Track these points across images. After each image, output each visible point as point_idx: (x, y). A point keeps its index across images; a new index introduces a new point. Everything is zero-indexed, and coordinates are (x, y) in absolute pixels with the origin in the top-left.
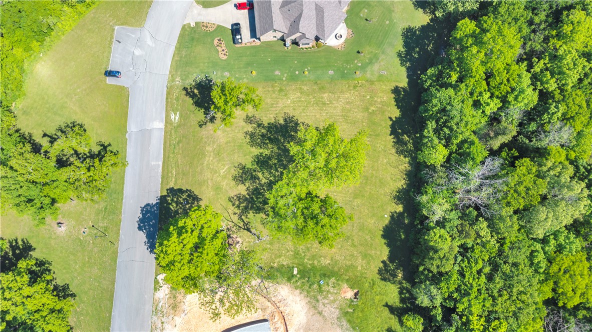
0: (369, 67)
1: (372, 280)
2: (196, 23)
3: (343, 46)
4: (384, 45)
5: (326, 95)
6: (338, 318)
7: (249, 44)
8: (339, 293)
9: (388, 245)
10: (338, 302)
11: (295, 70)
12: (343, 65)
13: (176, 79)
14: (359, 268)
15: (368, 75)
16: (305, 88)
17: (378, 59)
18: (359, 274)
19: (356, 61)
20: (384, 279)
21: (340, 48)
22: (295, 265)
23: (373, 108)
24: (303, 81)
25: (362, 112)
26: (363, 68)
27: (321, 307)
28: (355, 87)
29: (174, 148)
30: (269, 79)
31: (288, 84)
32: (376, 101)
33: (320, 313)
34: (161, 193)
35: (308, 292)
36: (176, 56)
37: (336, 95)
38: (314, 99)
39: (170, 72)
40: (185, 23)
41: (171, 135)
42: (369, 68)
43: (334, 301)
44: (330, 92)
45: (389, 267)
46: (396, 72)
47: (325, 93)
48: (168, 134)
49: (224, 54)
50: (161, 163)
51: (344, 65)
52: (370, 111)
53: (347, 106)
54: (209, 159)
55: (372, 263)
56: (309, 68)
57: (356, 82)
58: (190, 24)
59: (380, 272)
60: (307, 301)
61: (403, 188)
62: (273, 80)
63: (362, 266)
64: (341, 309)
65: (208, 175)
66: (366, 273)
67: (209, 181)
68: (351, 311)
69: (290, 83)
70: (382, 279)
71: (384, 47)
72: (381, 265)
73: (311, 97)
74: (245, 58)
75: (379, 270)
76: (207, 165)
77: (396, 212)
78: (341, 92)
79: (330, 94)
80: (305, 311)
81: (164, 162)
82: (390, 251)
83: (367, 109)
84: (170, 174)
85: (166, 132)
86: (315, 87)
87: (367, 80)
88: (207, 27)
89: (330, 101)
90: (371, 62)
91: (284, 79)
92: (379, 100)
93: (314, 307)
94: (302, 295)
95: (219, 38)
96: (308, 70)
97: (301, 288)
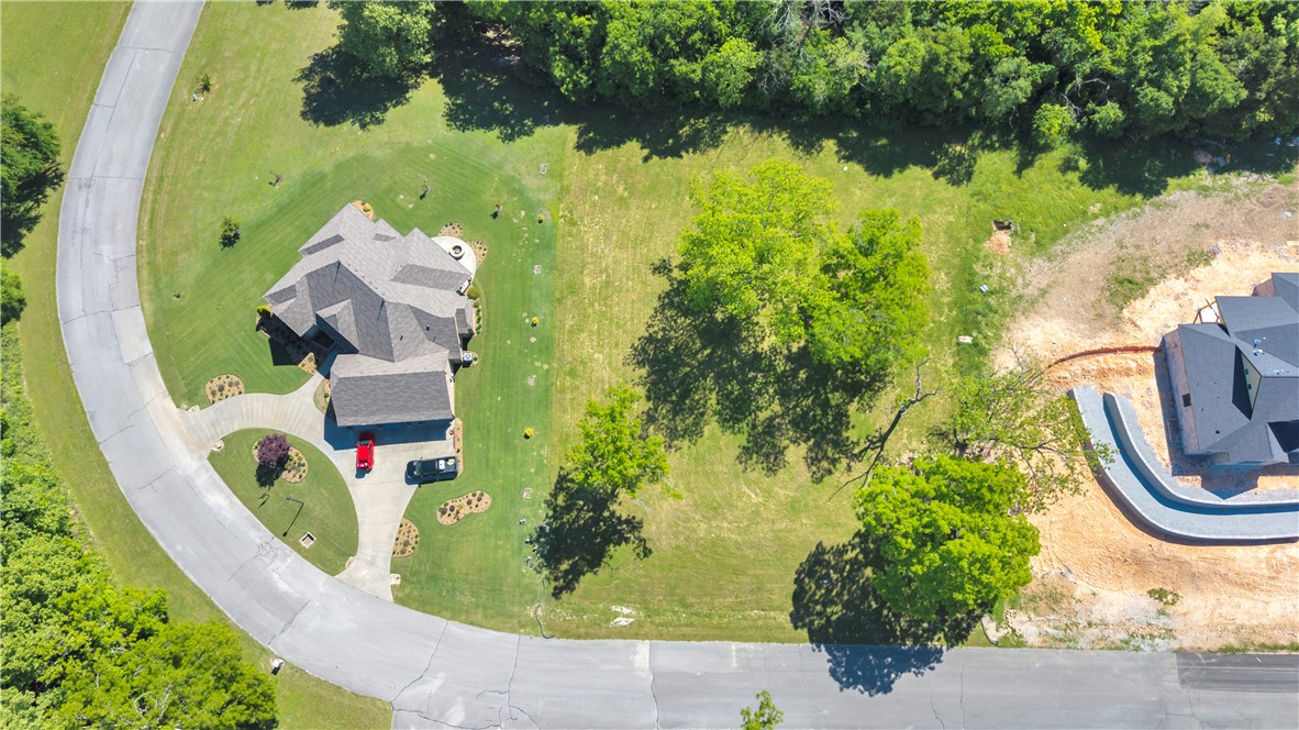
0: (530, 195)
1: (972, 196)
2: (392, 572)
3: (479, 245)
4: (483, 165)
5: (587, 281)
6: (1050, 261)
7: (460, 445)
8: (1002, 256)
9: (903, 167)
10: (1019, 260)
11: (527, 344)
12: (523, 246)
13: (532, 614)
14: (952, 219)
15: (547, 197)
16: (569, 323)
17: (513, 177)
18: (964, 220)
19: (515, 221)
20: (969, 175)
21: (482, 251)
22: (954, 340)
23: (620, 189)
24: (555, 327)
25: (628, 209)
26: (530, 206)
27: (1031, 291)
28: (573, 223)
29: (697, 614)
30: (545, 398)
31: (559, 359)
32: (605, 184)
33: (1044, 293)
34: (804, 642)
35: (1005, 315)
36: (473, 618)
37: (589, 260)
38: (596, 304)
39: (513, 630)
40: (391, 598)
41: (666, 625)
42: (533, 196)
43: (1019, 268)
44: (582, 272)
45: (944, 165)
46: (544, 145)
47: (583, 283)
48: (664, 630)
49: (479, 500)
50: (734, 645)
51: (521, 243)
52: (626, 194)
53: (615, 238)
54: (726, 529)
55: (941, 196)
56: (525, 315)
57: (562, 220)
58: (393, 587)
59: (956, 183)
60: (1023, 318)
61: (788, 138)
62: (547, 390)
63: (947, 213)
64: (1032, 254)
65: (763, 531)
66: (960, 207)
67: (777, 527)
68: (1033, 235)
69: (557, 354)
70: (969, 180)
71: (487, 165)
72: (942, 180)
73: (590, 311)
74: (492, 452)
75: (953, 185)
76: (739, 534)
77: (837, 152)
78: (582, 250)
79: (586, 272)
80: (1042, 321)
81: (732, 638)
82: (915, 164)
83: (621, 199)
84: (760, 623)
85: (660, 637)
86: (569, 302)
87: (559, 199)
88: (406, 544)
89: (601, 272)
90: (520, 192)
91: (546, 367)
92: (603, 178)
93: (1033, 303)
94: (1011, 326)
95: (439, 514)
96: (528, 317)
97: (998, 329)
